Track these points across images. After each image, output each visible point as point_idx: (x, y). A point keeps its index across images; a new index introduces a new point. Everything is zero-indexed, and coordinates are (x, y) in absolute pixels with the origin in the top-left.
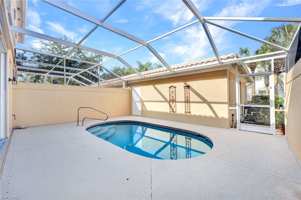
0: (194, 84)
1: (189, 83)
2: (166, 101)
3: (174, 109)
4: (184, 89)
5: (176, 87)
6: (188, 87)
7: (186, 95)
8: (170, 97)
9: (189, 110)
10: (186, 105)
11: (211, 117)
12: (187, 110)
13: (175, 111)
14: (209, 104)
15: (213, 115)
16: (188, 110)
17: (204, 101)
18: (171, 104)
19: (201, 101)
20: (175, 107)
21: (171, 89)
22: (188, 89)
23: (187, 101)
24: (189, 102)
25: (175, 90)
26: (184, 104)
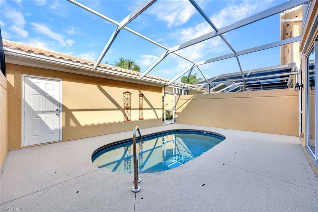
1: (143, 92)
2: (119, 108)
3: (129, 118)
4: (139, 97)
5: (131, 94)
6: (142, 95)
7: (140, 103)
8: (124, 104)
10: (140, 112)
11: (155, 119)
13: (129, 120)
16: (141, 116)
17: (152, 108)
18: (126, 111)
20: (130, 115)
21: (126, 96)
22: (142, 97)
23: (141, 108)
24: (143, 109)
25: (130, 97)
26: (138, 111)
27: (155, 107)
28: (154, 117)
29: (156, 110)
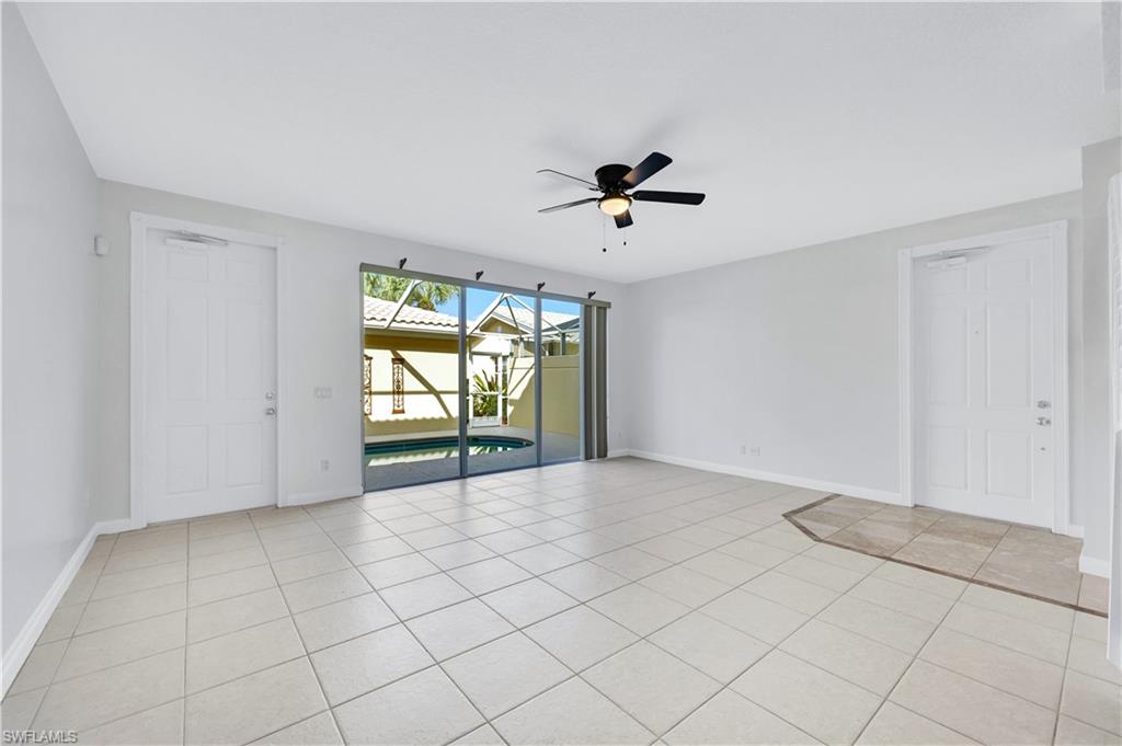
0: (410, 356)
1: (404, 354)
4: (392, 364)
5: (371, 358)
6: (401, 361)
7: (395, 377)
9: (401, 408)
10: (396, 399)
11: (442, 419)
12: (396, 408)
13: (368, 413)
14: (437, 394)
15: (445, 416)
16: (398, 407)
17: (431, 390)
19: (426, 390)
20: (368, 403)
22: (400, 365)
23: (398, 391)
24: (402, 392)
25: (370, 365)
26: (391, 397)
27: (438, 389)
28: (439, 413)
29: (441, 395)
